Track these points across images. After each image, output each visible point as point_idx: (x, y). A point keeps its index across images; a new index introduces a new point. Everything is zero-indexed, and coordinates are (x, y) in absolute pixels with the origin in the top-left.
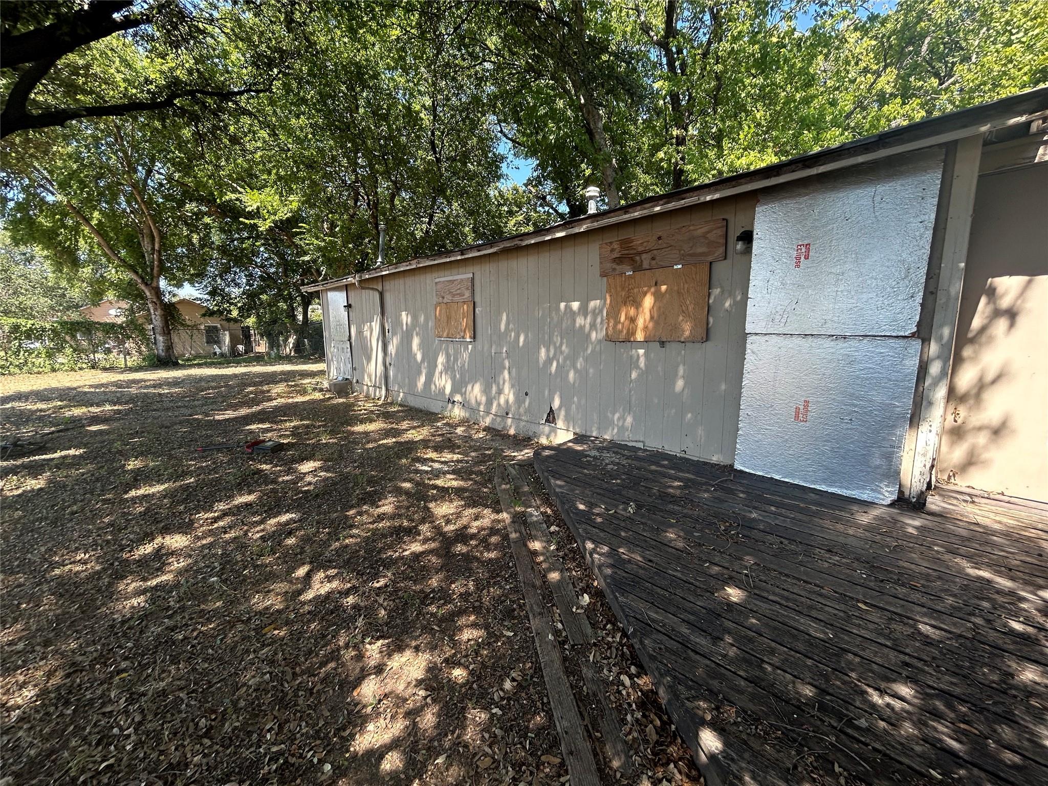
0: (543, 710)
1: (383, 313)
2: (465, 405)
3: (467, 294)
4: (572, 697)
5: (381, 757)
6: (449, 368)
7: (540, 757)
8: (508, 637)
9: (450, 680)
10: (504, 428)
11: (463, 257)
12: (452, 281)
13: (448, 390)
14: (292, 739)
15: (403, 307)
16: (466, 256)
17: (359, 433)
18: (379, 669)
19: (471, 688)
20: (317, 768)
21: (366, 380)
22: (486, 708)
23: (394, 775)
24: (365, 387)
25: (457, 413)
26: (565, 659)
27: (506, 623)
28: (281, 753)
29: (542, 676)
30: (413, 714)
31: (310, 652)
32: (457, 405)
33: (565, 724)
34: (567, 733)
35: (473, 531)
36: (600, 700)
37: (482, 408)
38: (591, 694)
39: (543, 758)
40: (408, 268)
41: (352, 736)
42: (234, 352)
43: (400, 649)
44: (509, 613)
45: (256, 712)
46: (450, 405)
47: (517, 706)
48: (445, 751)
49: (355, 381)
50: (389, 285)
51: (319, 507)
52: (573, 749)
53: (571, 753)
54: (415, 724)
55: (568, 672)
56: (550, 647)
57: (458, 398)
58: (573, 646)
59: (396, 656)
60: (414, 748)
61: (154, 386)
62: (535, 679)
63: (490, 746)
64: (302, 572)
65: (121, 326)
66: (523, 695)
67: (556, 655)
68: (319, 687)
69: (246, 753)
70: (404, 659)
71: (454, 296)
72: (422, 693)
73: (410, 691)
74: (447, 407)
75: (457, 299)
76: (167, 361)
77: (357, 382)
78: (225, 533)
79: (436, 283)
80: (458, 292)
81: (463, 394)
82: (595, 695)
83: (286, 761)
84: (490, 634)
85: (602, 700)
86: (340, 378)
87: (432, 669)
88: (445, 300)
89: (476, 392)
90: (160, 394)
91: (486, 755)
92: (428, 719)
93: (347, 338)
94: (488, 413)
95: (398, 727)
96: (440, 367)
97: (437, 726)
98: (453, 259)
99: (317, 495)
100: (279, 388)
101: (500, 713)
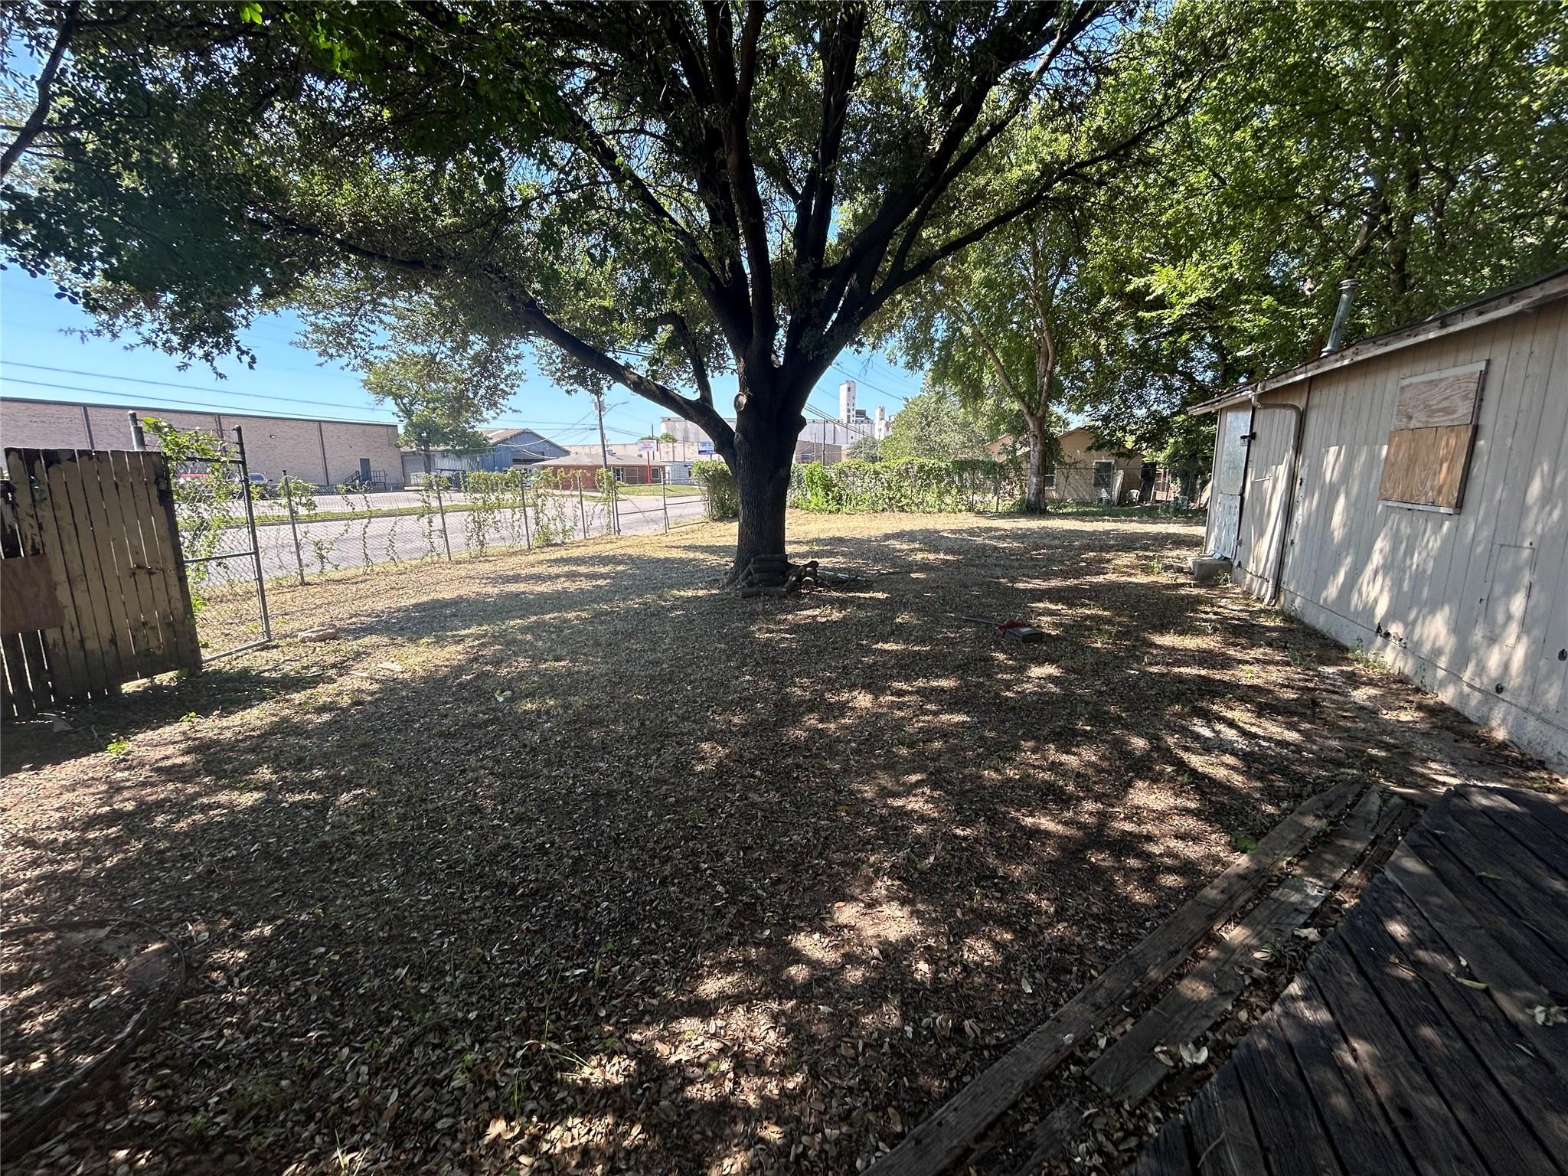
0: (951, 1083)
1: (1298, 449)
2: (1408, 647)
3: (1464, 409)
4: (997, 1111)
5: (797, 962)
6: (1392, 567)
7: (890, 1105)
8: (1021, 991)
9: (910, 966)
10: (1485, 721)
11: (1444, 332)
12: (1433, 383)
13: (1381, 610)
14: (772, 895)
15: (1333, 438)
16: (1452, 329)
17: (1160, 647)
18: (872, 904)
19: (917, 991)
20: (763, 926)
21: (1251, 567)
22: (904, 1017)
23: (791, 980)
24: (1249, 576)
25: (1391, 659)
26: (1051, 1075)
27: (1037, 975)
28: (758, 897)
29: (997, 1059)
30: (850, 959)
31: (846, 847)
32: (1393, 642)
33: (951, 1117)
34: (940, 1124)
35: (1156, 849)
36: (1029, 1158)
37: (1443, 662)
38: (1028, 1139)
39: (891, 1110)
40: (1338, 365)
41: (800, 930)
42: (1124, 499)
43: (904, 902)
44: (1057, 970)
45: (777, 859)
46: (1379, 640)
47: (933, 1049)
48: (835, 1007)
49: (1236, 564)
50: (1319, 397)
51: (1003, 722)
52: (925, 1142)
53: (918, 1142)
54: (843, 967)
55: (1034, 1089)
56: (1051, 1046)
57: (1396, 629)
58: (1084, 1078)
59: (895, 904)
60: (820, 981)
61: (999, 538)
62: (986, 1053)
63: (865, 1045)
64: (914, 778)
65: (1001, 466)
66: (954, 1049)
67: (1043, 1060)
68: (824, 878)
69: (749, 879)
70: (899, 914)
71: (1432, 413)
72: (876, 951)
73: (873, 942)
74: (1371, 642)
75: (1439, 420)
76: (1033, 508)
77: (1240, 565)
78: (899, 709)
79: (1403, 388)
80: (1445, 404)
81: (1410, 626)
82: (1032, 1146)
83: (754, 904)
84: (1005, 968)
85: (1033, 1161)
86: (1217, 556)
87: (908, 943)
88: (1413, 424)
89: (1437, 629)
90: (996, 548)
91: (855, 1047)
92: (854, 975)
93: (1238, 491)
94: (1454, 675)
95: (830, 957)
96: (1377, 559)
97: (855, 987)
98: (1421, 338)
99: (1014, 708)
100: (1125, 559)
101: (910, 1035)
